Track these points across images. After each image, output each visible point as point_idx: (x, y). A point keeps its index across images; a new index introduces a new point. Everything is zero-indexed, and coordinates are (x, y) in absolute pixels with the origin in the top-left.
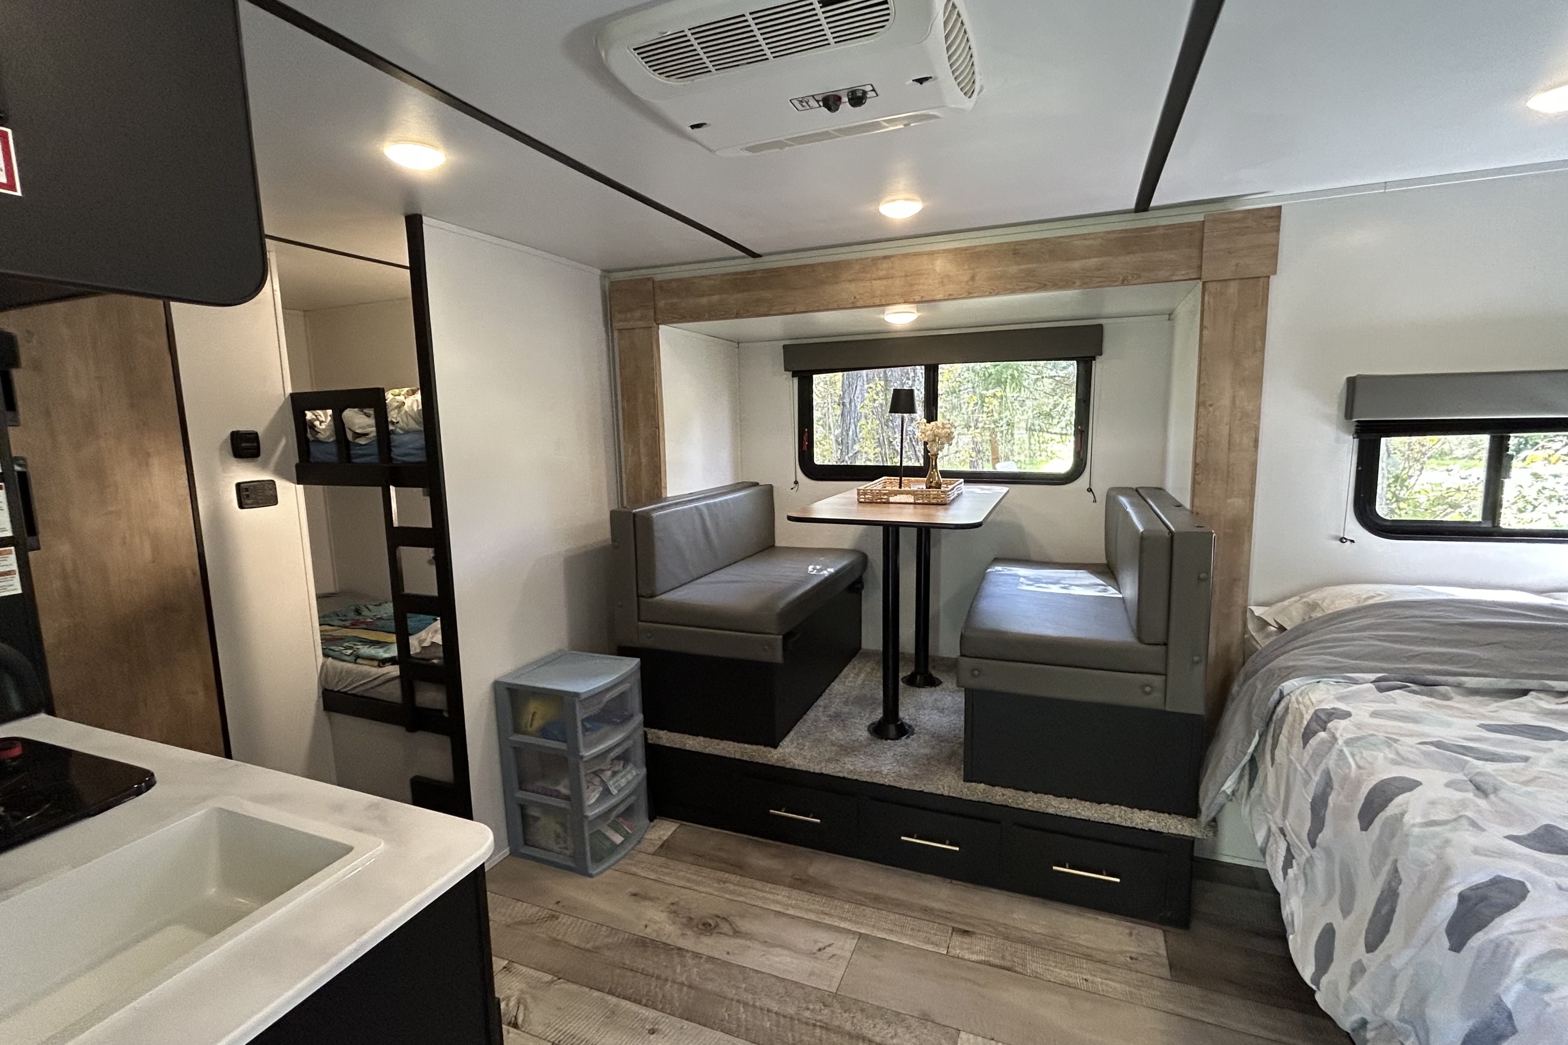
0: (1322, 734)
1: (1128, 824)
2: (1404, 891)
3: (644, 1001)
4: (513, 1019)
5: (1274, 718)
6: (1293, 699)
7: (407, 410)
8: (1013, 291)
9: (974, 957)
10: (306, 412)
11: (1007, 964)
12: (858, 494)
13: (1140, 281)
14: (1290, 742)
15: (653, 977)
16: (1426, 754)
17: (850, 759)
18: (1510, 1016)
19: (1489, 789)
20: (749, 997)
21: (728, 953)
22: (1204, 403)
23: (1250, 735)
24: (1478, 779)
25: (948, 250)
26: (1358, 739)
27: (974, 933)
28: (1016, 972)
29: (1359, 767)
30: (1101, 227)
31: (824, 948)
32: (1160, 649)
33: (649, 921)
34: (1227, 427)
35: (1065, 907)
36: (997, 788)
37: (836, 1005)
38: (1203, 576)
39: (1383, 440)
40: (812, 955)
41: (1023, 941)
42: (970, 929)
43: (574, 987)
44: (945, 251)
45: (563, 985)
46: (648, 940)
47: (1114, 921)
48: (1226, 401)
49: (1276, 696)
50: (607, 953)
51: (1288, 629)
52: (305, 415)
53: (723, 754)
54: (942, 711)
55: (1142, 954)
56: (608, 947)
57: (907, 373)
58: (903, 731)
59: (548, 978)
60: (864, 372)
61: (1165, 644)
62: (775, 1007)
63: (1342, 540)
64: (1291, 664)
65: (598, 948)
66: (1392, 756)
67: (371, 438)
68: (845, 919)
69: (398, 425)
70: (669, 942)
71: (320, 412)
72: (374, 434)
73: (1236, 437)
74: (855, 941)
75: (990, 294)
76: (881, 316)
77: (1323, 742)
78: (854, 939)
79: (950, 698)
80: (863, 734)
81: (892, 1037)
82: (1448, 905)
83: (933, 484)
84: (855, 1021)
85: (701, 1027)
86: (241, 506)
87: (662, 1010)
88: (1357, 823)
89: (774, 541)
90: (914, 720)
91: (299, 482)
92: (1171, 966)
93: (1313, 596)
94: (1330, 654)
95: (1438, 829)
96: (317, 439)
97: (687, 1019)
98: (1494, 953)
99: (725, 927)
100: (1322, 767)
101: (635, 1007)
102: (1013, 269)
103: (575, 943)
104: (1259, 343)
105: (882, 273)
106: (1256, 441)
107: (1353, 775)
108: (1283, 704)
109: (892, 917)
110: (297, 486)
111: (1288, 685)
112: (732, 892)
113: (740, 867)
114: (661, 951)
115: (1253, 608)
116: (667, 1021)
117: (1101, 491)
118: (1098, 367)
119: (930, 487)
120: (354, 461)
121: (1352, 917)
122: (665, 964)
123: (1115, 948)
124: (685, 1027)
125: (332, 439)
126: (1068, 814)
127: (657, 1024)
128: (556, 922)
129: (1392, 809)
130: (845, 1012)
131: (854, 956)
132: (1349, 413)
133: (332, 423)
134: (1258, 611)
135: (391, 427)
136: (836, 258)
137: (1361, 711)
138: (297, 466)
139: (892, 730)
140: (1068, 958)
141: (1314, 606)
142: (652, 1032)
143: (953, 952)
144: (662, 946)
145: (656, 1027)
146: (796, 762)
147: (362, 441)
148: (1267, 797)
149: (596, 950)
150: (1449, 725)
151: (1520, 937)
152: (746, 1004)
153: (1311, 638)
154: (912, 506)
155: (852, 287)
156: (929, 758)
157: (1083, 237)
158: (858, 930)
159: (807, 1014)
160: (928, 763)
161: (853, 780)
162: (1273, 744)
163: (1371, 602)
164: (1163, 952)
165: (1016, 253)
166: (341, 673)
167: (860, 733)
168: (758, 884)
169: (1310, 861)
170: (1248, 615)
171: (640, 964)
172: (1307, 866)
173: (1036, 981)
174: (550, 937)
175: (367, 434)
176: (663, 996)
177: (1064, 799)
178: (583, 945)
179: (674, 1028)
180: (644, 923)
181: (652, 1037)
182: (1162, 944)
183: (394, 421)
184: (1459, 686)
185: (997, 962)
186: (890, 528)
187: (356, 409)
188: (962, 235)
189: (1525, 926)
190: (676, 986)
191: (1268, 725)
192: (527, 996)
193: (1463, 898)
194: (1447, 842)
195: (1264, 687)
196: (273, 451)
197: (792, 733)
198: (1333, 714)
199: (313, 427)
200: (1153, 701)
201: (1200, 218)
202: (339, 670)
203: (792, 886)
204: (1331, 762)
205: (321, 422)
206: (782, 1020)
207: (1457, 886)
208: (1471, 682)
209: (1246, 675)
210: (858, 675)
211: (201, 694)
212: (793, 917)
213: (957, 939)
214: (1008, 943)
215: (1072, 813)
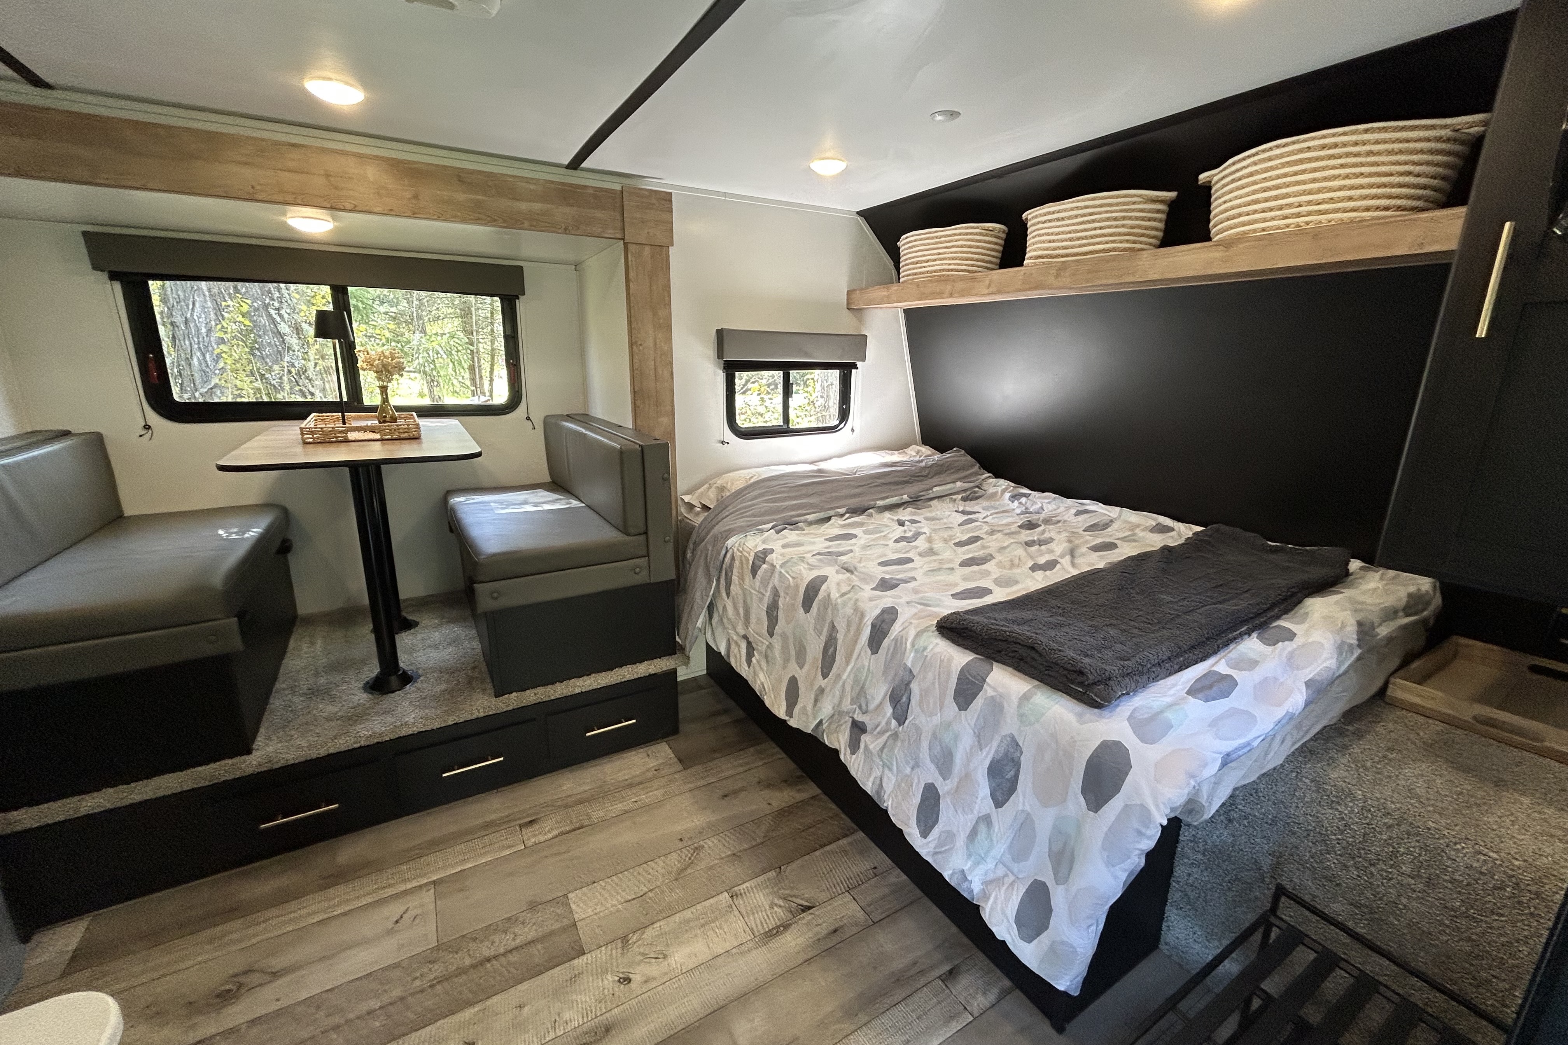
0: (764, 566)
1: (636, 677)
2: (840, 637)
5: (724, 566)
6: (735, 550)
8: (464, 221)
9: (550, 836)
11: (577, 825)
12: (302, 434)
13: (579, 232)
14: (742, 578)
16: (820, 560)
17: (363, 726)
18: (911, 671)
19: (852, 568)
20: (337, 1019)
21: (278, 1000)
22: (636, 342)
23: (710, 582)
24: (846, 566)
25: (382, 157)
26: (787, 562)
27: (539, 819)
28: (587, 826)
29: (793, 578)
30: (543, 175)
31: (401, 917)
32: (642, 538)
34: (653, 363)
35: (597, 762)
36: (528, 691)
37: (441, 954)
38: (666, 475)
39: (737, 374)
40: (390, 932)
41: (580, 802)
42: (534, 818)
44: (376, 157)
47: (634, 753)
48: (650, 343)
49: (724, 552)
51: (712, 507)
53: (160, 794)
54: (436, 647)
55: (660, 764)
57: (269, 292)
58: (406, 679)
60: (203, 284)
61: (646, 533)
62: (374, 1004)
63: (723, 443)
64: (727, 528)
66: (806, 566)
68: (409, 880)
73: (660, 370)
74: (432, 891)
75: (438, 219)
76: (283, 218)
77: (766, 571)
78: (428, 890)
79: (437, 634)
80: (362, 697)
81: (514, 939)
82: (867, 631)
83: (387, 419)
84: (471, 952)
88: (802, 611)
89: (121, 511)
90: (411, 664)
92: (680, 761)
93: (720, 482)
94: (747, 516)
95: (848, 596)
98: (896, 644)
99: (255, 978)
100: (771, 585)
102: (461, 197)
104: (667, 298)
105: (291, 164)
106: (672, 374)
107: (792, 584)
108: (728, 555)
109: (458, 848)
111: (730, 543)
112: (240, 941)
113: (233, 910)
115: (683, 497)
117: (538, 419)
118: (522, 306)
119: (384, 422)
121: (806, 667)
123: (644, 769)
126: (591, 688)
129: (822, 594)
130: (457, 953)
131: (439, 903)
132: (720, 354)
134: (687, 498)
136: (213, 128)
137: (777, 546)
139: (394, 680)
140: (617, 795)
141: (722, 489)
143: (529, 843)
146: (287, 756)
148: (729, 619)
150: (814, 543)
151: (904, 632)
152: (336, 1028)
153: (731, 509)
154: (379, 443)
155: (248, 173)
156: (450, 691)
157: (528, 180)
158: (430, 880)
159: (417, 983)
160: (451, 696)
161: (373, 745)
162: (726, 584)
163: (752, 481)
164: (673, 755)
165: (461, 180)
167: (357, 698)
168: (274, 911)
169: (770, 647)
170: (680, 502)
172: (769, 651)
173: (605, 823)
177: (585, 678)
182: (669, 751)
184: (805, 521)
185: (568, 828)
186: (360, 469)
188: (393, 145)
189: (904, 626)
191: (720, 572)
193: (873, 626)
194: (857, 600)
195: (713, 547)
197: (262, 730)
198: (766, 552)
200: (642, 578)
201: (618, 187)
203: (324, 888)
204: (775, 580)
206: (391, 1008)
207: (868, 620)
208: (810, 517)
209: (694, 543)
210: (312, 643)
212: (344, 914)
213: (527, 832)
214: (570, 810)
215: (595, 686)
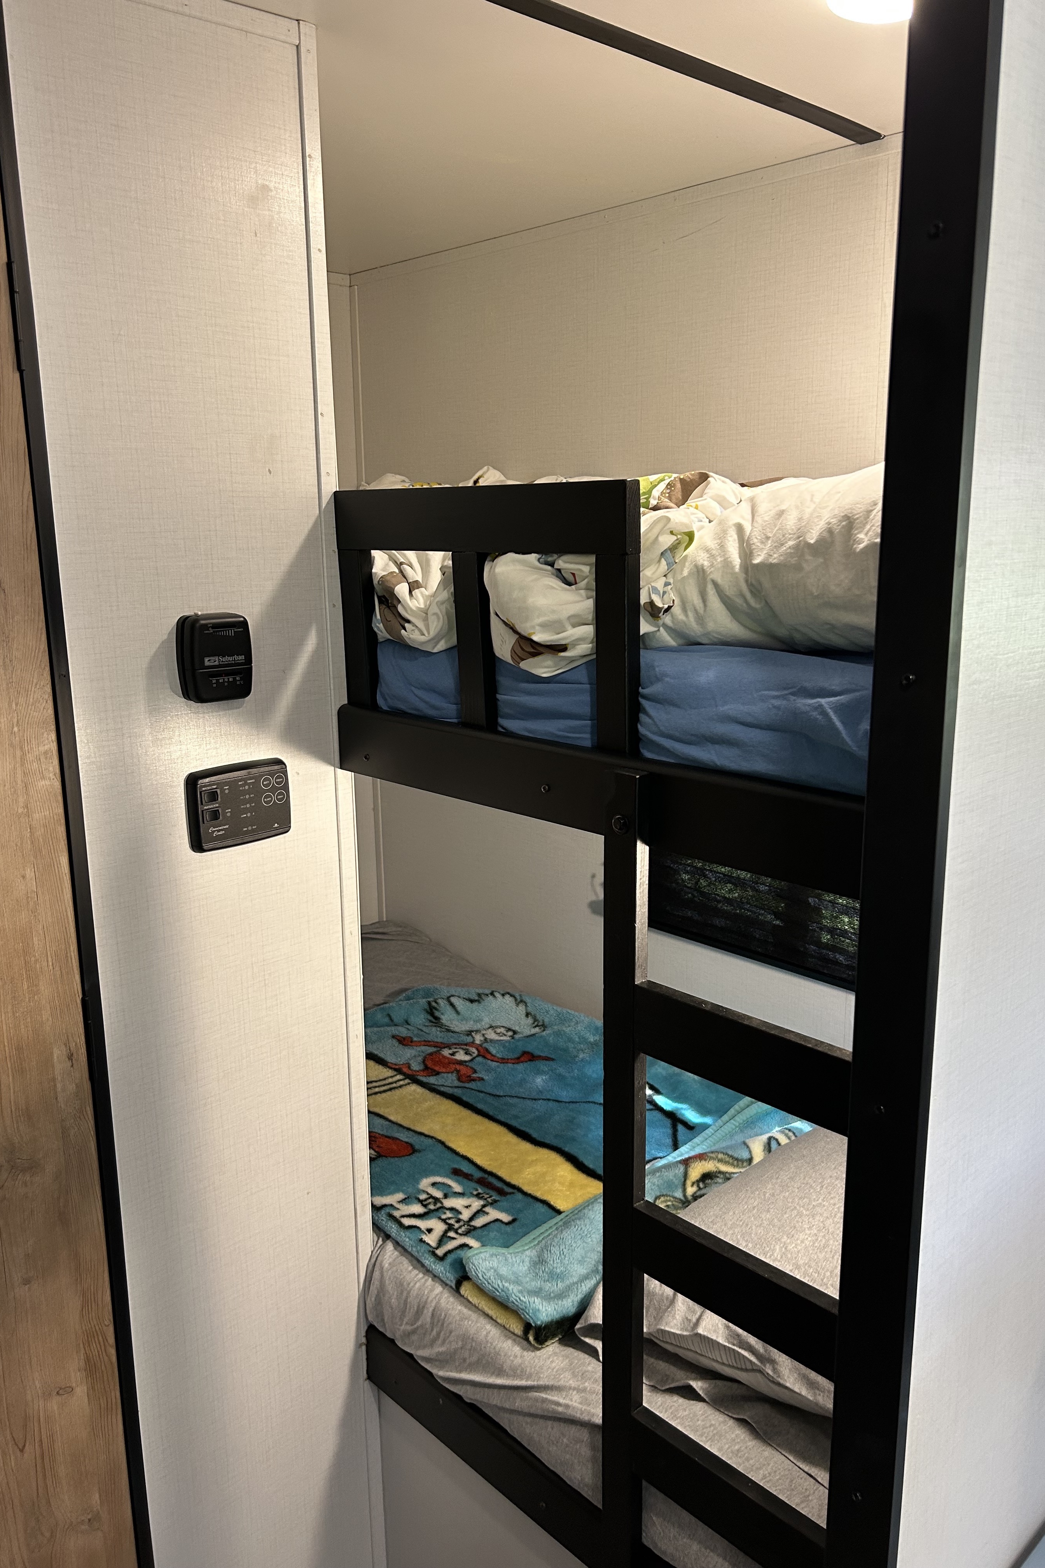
7: (703, 560)
10: (375, 553)
52: (370, 562)
67: (572, 660)
69: (667, 619)
71: (411, 555)
72: (585, 648)
86: (198, 844)
91: (343, 764)
96: (401, 637)
110: (340, 772)
120: (508, 724)
125: (441, 646)
133: (446, 595)
135: (645, 627)
138: (341, 712)
147: (543, 668)
166: (419, 1312)
175: (563, 648)
183: (659, 603)
187: (533, 558)
196: (285, 672)
199: (390, 601)
202: (413, 1302)
205: (413, 586)
211: (81, 1391)
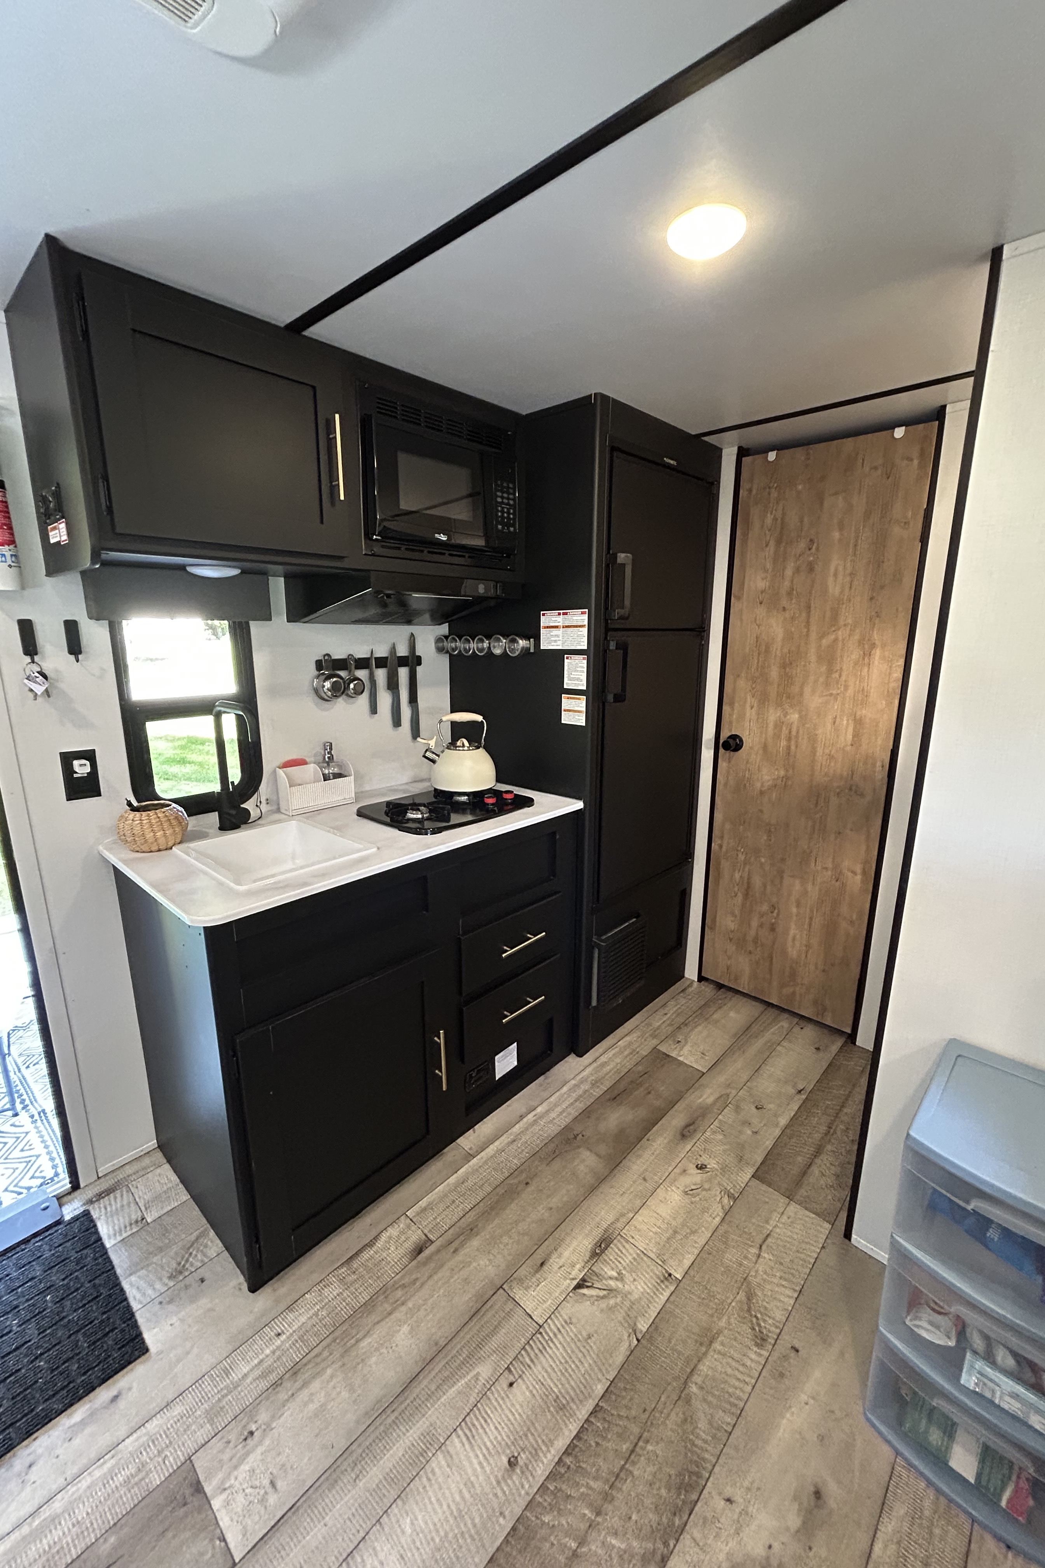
3: (568, 1460)
4: (589, 1284)
15: (611, 1487)
33: (744, 1512)
43: (619, 1359)
45: (627, 1344)
46: (694, 1497)
50: (675, 1417)
56: (688, 1420)
59: (643, 1326)
65: (688, 1401)
70: (686, 1539)
85: (491, 1550)
87: (543, 1488)
97: (514, 1529)
101: (562, 1443)
103: (703, 1368)
114: (665, 1520)
116: (523, 1492)
122: (634, 1517)
124: (501, 1520)
127: (523, 1472)
128: (751, 1344)
142: (512, 1463)
144: (677, 1522)
145: (518, 1471)
149: (683, 1397)
171: (642, 1470)
174: (719, 1332)
176: (569, 1497)
178: (696, 1378)
179: (507, 1500)
180: (738, 1498)
181: (505, 1460)
190: (583, 1526)
192: (619, 1300)
